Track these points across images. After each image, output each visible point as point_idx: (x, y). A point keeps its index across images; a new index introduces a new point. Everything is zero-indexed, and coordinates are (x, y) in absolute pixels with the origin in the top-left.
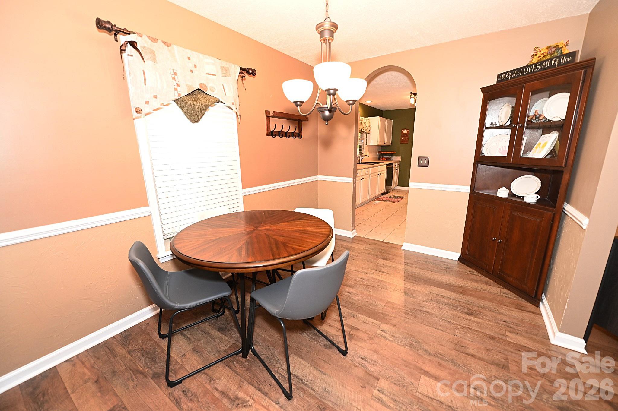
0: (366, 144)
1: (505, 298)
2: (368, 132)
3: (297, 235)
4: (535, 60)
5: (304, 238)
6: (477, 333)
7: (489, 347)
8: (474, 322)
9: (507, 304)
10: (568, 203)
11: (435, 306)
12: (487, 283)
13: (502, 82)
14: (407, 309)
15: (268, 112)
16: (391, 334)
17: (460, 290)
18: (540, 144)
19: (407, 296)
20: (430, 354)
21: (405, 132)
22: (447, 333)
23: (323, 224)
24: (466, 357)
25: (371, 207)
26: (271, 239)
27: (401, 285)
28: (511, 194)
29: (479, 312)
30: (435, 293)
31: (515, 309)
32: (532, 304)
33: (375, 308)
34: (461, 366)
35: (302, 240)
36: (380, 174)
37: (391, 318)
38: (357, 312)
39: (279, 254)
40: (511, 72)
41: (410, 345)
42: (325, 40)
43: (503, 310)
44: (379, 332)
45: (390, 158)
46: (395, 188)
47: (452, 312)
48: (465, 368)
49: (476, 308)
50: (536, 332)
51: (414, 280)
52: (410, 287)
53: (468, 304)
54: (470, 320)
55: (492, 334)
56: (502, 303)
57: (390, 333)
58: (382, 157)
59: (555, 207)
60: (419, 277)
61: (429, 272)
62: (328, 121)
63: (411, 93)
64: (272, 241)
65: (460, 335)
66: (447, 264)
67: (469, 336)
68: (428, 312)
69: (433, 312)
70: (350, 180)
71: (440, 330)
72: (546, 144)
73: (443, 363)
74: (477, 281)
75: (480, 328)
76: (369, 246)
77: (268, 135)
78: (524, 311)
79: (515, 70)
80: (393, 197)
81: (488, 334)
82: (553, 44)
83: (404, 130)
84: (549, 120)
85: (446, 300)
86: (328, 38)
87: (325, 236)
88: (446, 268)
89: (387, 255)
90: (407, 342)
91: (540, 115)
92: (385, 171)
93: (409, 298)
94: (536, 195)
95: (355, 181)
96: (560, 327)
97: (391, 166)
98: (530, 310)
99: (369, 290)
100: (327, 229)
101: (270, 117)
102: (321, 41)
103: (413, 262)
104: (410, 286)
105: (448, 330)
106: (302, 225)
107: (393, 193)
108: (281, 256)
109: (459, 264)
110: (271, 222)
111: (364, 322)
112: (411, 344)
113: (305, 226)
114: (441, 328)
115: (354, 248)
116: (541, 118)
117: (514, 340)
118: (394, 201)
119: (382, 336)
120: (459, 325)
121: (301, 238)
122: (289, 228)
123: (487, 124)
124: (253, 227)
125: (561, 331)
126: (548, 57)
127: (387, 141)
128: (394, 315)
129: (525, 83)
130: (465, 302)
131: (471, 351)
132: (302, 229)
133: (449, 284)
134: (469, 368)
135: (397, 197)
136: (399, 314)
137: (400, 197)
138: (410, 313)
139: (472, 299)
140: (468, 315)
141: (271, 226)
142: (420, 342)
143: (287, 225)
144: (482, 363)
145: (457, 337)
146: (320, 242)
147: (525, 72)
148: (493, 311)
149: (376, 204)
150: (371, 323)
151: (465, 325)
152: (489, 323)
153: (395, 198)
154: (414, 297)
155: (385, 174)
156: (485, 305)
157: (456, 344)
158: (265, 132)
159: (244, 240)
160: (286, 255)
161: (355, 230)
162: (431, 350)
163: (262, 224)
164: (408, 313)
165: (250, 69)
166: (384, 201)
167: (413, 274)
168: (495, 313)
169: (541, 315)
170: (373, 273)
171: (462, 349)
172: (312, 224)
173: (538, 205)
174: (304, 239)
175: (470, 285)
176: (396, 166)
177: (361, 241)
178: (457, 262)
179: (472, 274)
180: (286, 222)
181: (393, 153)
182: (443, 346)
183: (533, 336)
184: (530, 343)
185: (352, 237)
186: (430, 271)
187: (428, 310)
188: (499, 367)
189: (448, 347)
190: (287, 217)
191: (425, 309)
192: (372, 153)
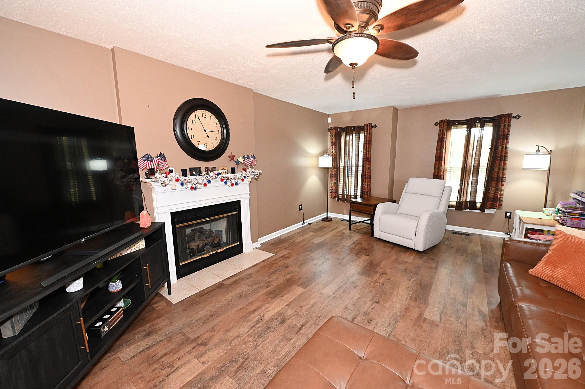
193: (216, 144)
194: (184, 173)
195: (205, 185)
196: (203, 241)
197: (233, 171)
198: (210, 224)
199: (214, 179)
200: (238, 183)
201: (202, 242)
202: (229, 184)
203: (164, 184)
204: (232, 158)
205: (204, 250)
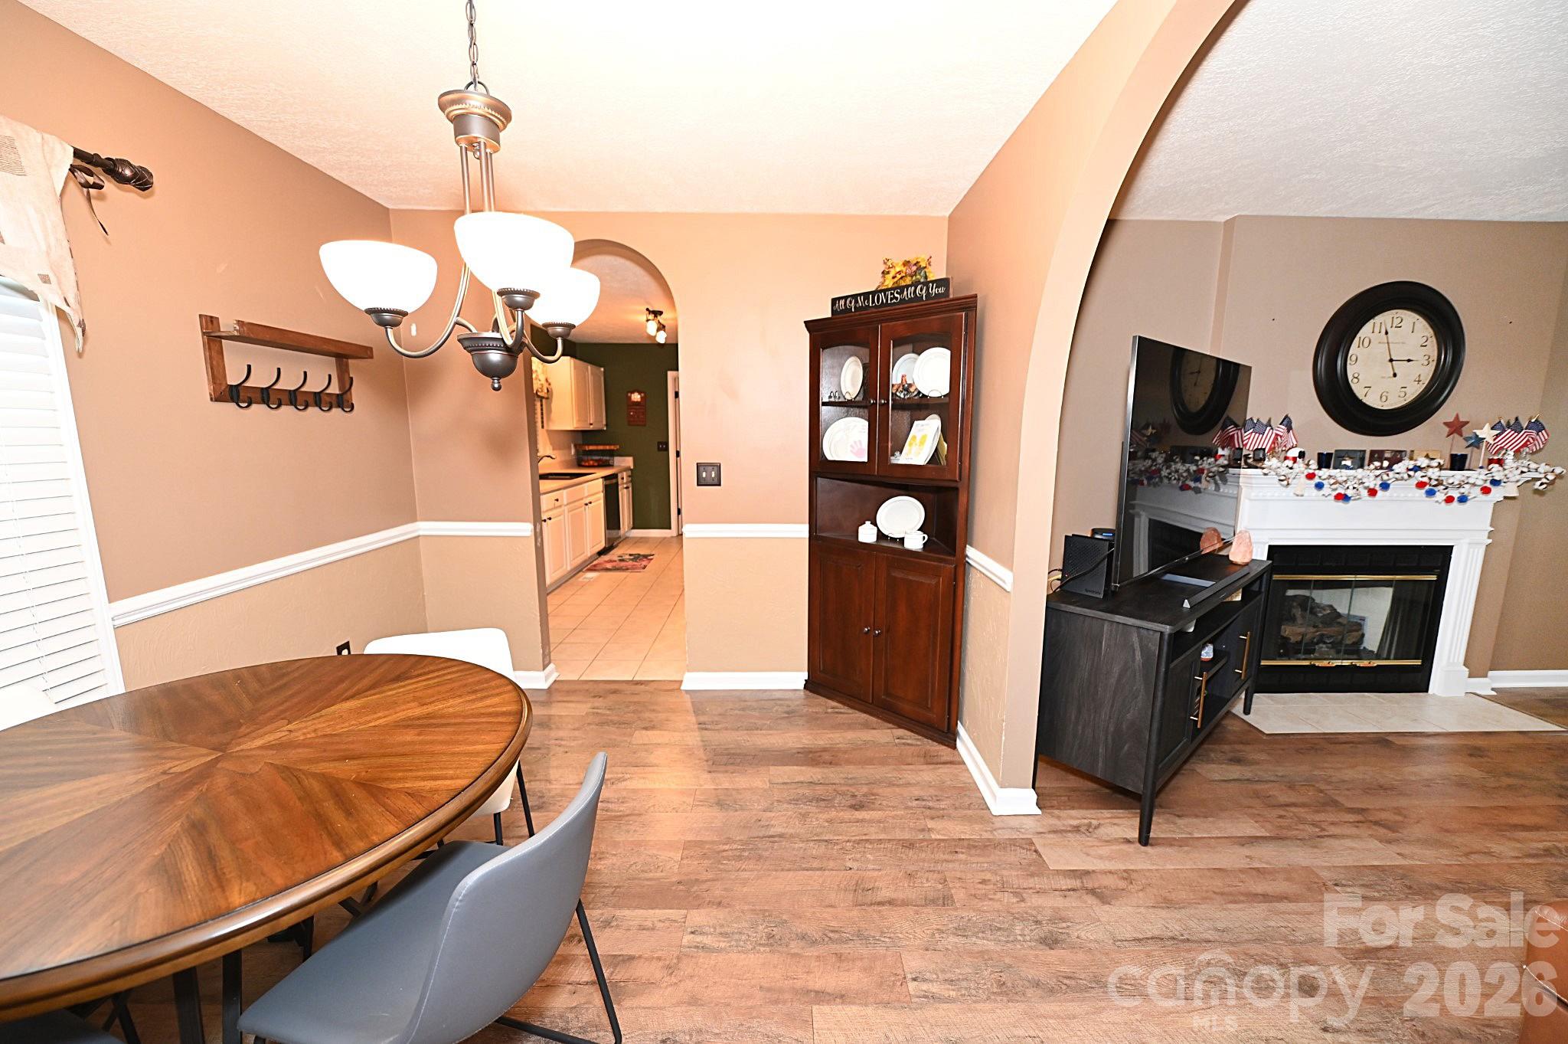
0: (543, 427)
1: (903, 747)
2: (546, 396)
3: (408, 738)
4: (889, 283)
5: (442, 743)
6: (882, 846)
7: (911, 868)
8: (871, 821)
9: (909, 760)
10: (971, 545)
11: (790, 813)
12: (867, 726)
13: (841, 316)
14: (735, 846)
15: (209, 323)
16: (718, 931)
17: (827, 757)
18: (914, 437)
19: (727, 810)
20: (814, 943)
21: (636, 397)
22: (832, 870)
23: (487, 681)
24: (880, 911)
25: (579, 593)
26: (306, 782)
27: (706, 787)
28: (881, 536)
29: (873, 795)
30: (781, 781)
31: (925, 767)
32: (945, 745)
33: (658, 874)
34: (878, 940)
35: (433, 754)
36: (590, 503)
37: (705, 886)
38: (614, 906)
39: (363, 835)
40: (855, 297)
41: (768, 939)
42: (472, 145)
43: (909, 775)
44: (687, 939)
45: (606, 461)
46: (627, 535)
47: (825, 816)
48: (887, 940)
49: (865, 789)
50: (967, 801)
51: (732, 764)
52: (726, 785)
53: (850, 785)
54: (862, 821)
55: (907, 836)
56: (902, 761)
57: (715, 928)
58: (586, 458)
59: (954, 556)
60: (738, 751)
61: (755, 732)
62: (500, 378)
63: (647, 309)
64: (315, 786)
65: (855, 865)
66: (787, 702)
67: (872, 858)
68: (781, 836)
69: (792, 831)
70: (526, 529)
71: (818, 870)
72: (924, 437)
73: (844, 949)
74: (850, 727)
75: (884, 830)
76: (599, 702)
77: (217, 398)
78: (939, 766)
79: (860, 295)
80: (628, 557)
81: (900, 840)
82: (912, 258)
83: (633, 392)
84: (923, 394)
85: (807, 792)
86: (482, 141)
87: (511, 719)
88: (788, 713)
89: (652, 716)
90: (759, 936)
91: (910, 385)
92: (602, 495)
93: (731, 813)
94: (920, 532)
95: (538, 530)
96: (1000, 780)
97: (614, 481)
98: (945, 759)
99: (631, 827)
100: (505, 693)
101: (221, 337)
102: (457, 142)
103: (716, 719)
104: (725, 782)
105: (831, 864)
106: (415, 699)
107: (626, 547)
108: (376, 839)
109: (807, 697)
110: (284, 711)
111: (642, 928)
112: (770, 936)
113: (428, 701)
114: (815, 865)
115: (560, 717)
116: (912, 390)
117: (942, 832)
118: (633, 569)
119: (697, 947)
120: (848, 841)
121: (427, 747)
122: (368, 718)
123: (825, 397)
124: (204, 751)
125: (1002, 786)
126: (908, 281)
127: (595, 420)
128: (710, 876)
129: (881, 321)
130: (842, 782)
131: (885, 894)
132: (418, 711)
133: (802, 748)
134: (892, 935)
135: (637, 557)
136: (722, 867)
137: (645, 556)
138: (746, 854)
139: (854, 771)
140: (856, 810)
141: (290, 727)
142: (786, 922)
143: (358, 712)
144: (910, 911)
145: (852, 871)
146: (503, 745)
147: (878, 301)
148: (894, 785)
149: (590, 582)
150: (662, 925)
151: (858, 835)
152: (895, 813)
153: (632, 560)
154: (742, 809)
155: (602, 502)
156: (878, 777)
157: (855, 891)
158: (205, 389)
159: (177, 818)
160: (392, 829)
161: (551, 666)
162: (812, 930)
163: (243, 730)
164: (740, 856)
165: (125, 163)
166: (607, 570)
167: (726, 749)
168: (898, 786)
169: (963, 763)
170: (628, 776)
171: (870, 897)
172: (449, 686)
173: (926, 554)
174: (438, 748)
175: (839, 738)
176: (625, 481)
177: (574, 692)
178: (802, 693)
179: (837, 713)
180: (347, 699)
181: (612, 447)
182: (832, 906)
183: (965, 812)
184: (966, 827)
185: (545, 686)
186: (757, 729)
187: (779, 830)
188: (938, 905)
189: (842, 905)
190: (341, 680)
191: (772, 831)
192: (560, 449)
193: (1414, 391)
194: (1324, 461)
195: (1372, 492)
196: (1315, 630)
197: (1458, 463)
198: (1349, 590)
199: (1402, 479)
200: (1469, 498)
201: (1312, 630)
202: (1440, 496)
203: (1285, 483)
204: (1456, 427)
205: (1313, 651)
